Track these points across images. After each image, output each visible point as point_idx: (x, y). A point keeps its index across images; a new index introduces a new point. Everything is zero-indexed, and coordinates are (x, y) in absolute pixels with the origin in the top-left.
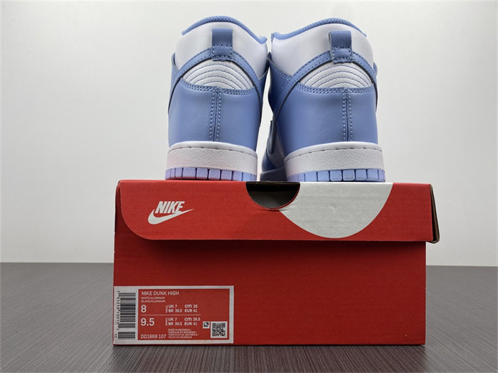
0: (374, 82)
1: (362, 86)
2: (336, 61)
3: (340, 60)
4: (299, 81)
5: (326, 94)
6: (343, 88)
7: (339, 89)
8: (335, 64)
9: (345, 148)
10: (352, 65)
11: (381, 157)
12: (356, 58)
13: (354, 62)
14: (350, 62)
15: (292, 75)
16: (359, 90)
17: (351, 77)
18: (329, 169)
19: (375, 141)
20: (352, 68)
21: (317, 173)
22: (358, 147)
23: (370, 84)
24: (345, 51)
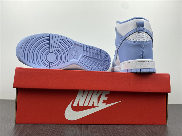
0: (152, 38)
1: (148, 40)
2: (138, 32)
3: (140, 31)
4: (126, 38)
5: (135, 43)
6: (141, 41)
7: (140, 41)
8: (138, 33)
9: (142, 61)
10: (144, 33)
11: (154, 65)
12: (146, 30)
13: (145, 32)
14: (144, 32)
15: (124, 36)
16: (146, 42)
17: (144, 37)
18: (136, 68)
19: (152, 58)
20: (144, 34)
21: (132, 69)
22: (146, 61)
23: (151, 39)
24: (142, 28)
